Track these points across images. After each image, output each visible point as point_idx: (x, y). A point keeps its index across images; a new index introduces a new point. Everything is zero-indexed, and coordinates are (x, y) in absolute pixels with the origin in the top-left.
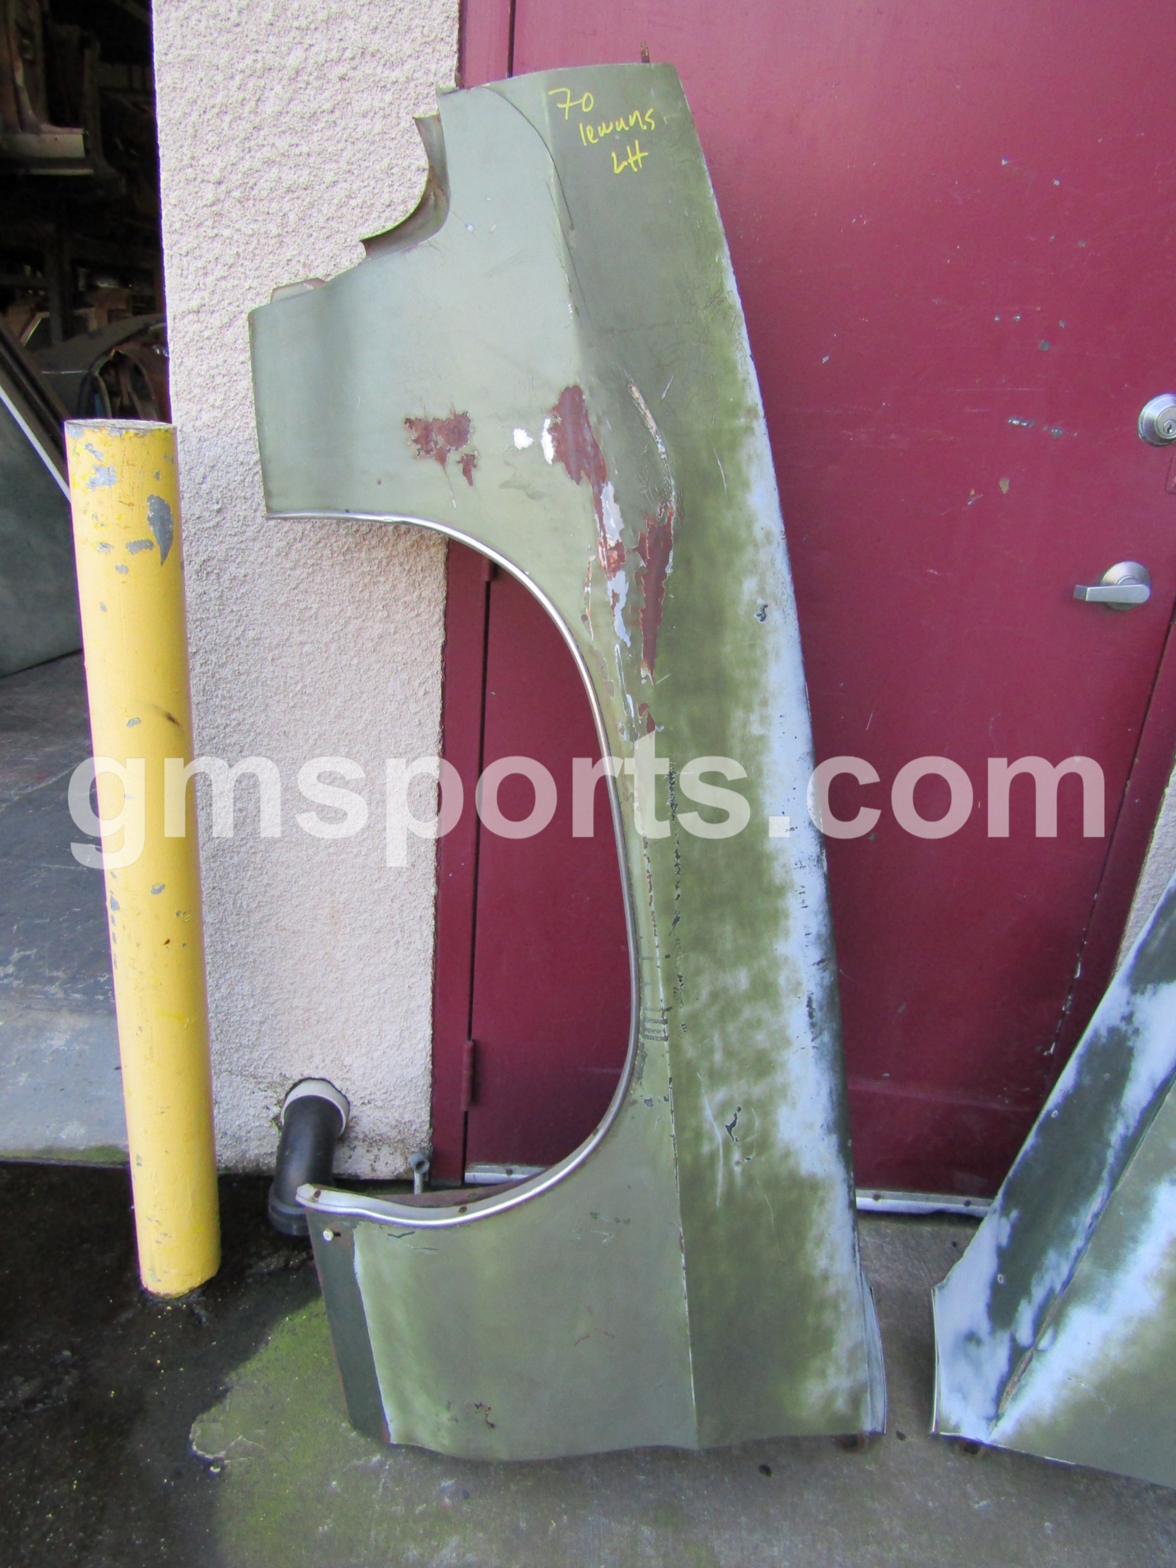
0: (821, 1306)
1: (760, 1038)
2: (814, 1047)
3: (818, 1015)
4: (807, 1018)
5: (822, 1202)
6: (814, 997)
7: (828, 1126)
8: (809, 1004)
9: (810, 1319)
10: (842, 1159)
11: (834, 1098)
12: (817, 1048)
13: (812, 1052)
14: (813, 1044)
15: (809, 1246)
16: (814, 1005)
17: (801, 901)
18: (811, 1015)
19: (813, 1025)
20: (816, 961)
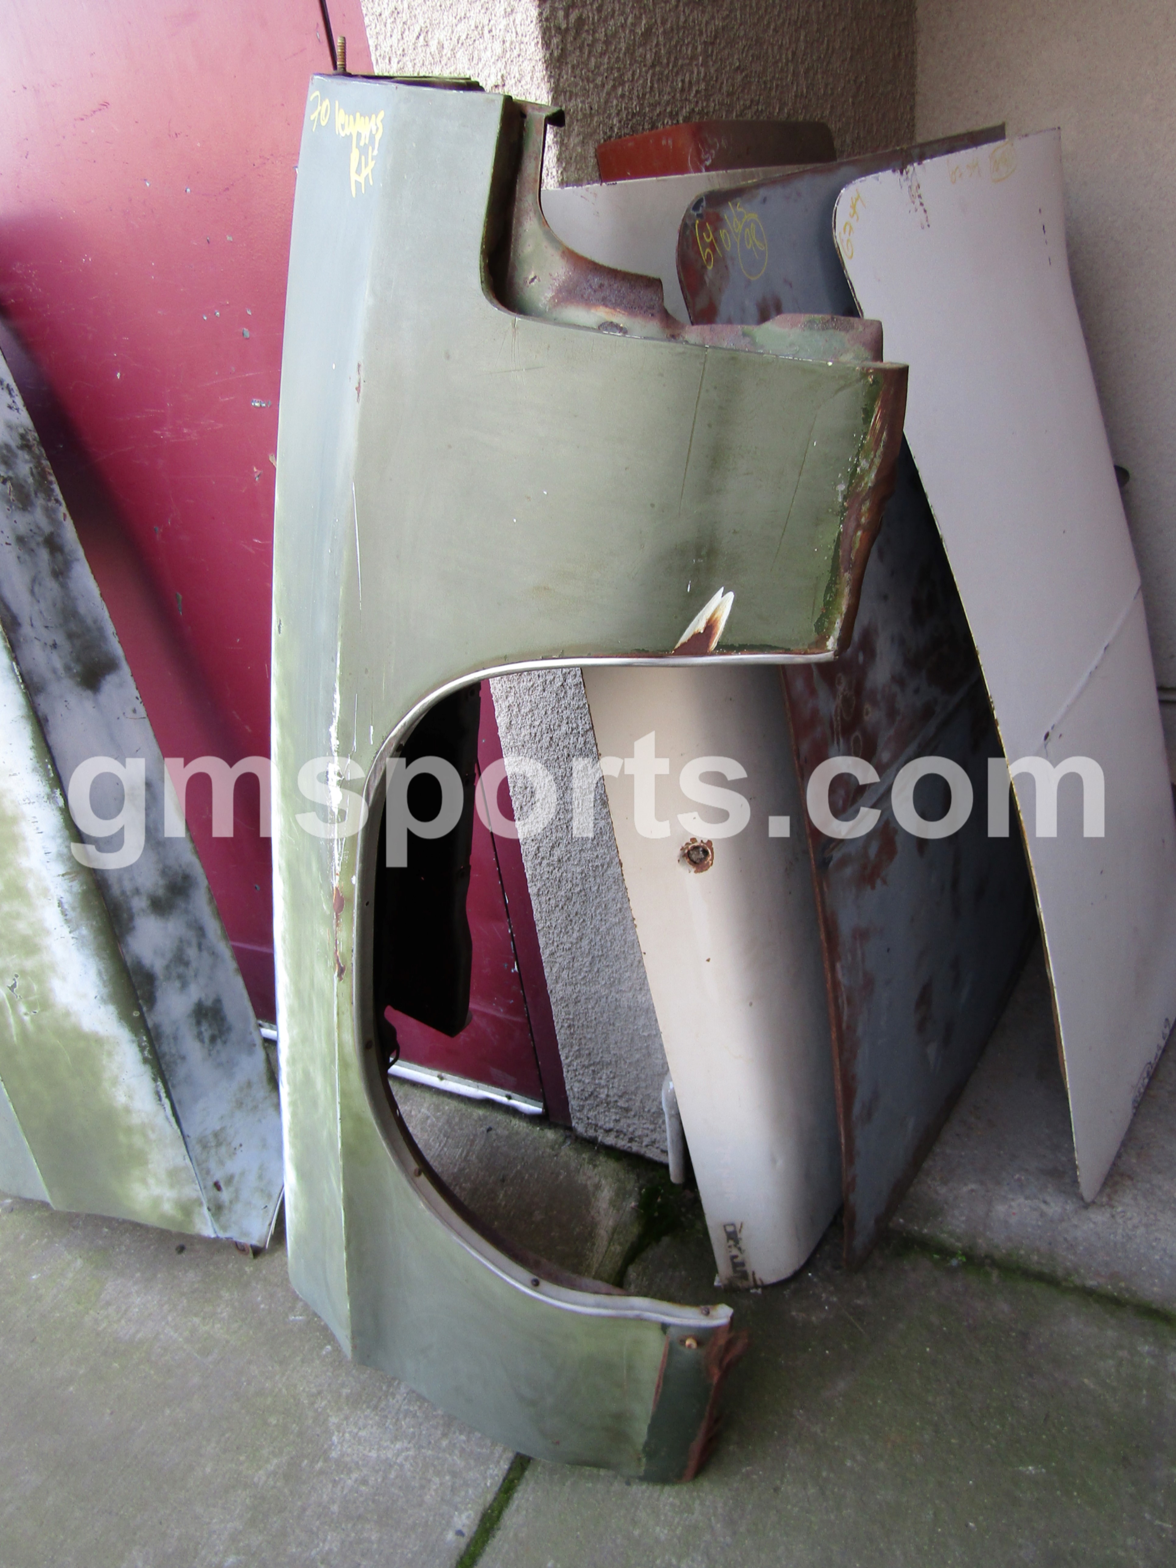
0: (129, 1130)
1: (22, 927)
2: (73, 938)
3: (71, 914)
4: (60, 915)
5: (110, 1054)
6: (64, 900)
7: (102, 998)
8: (60, 904)
9: (122, 1138)
10: (125, 1024)
11: (105, 978)
12: (77, 938)
13: (72, 941)
14: (72, 935)
15: (106, 1085)
16: (66, 906)
17: (35, 828)
18: (64, 913)
19: (67, 921)
20: (61, 873)
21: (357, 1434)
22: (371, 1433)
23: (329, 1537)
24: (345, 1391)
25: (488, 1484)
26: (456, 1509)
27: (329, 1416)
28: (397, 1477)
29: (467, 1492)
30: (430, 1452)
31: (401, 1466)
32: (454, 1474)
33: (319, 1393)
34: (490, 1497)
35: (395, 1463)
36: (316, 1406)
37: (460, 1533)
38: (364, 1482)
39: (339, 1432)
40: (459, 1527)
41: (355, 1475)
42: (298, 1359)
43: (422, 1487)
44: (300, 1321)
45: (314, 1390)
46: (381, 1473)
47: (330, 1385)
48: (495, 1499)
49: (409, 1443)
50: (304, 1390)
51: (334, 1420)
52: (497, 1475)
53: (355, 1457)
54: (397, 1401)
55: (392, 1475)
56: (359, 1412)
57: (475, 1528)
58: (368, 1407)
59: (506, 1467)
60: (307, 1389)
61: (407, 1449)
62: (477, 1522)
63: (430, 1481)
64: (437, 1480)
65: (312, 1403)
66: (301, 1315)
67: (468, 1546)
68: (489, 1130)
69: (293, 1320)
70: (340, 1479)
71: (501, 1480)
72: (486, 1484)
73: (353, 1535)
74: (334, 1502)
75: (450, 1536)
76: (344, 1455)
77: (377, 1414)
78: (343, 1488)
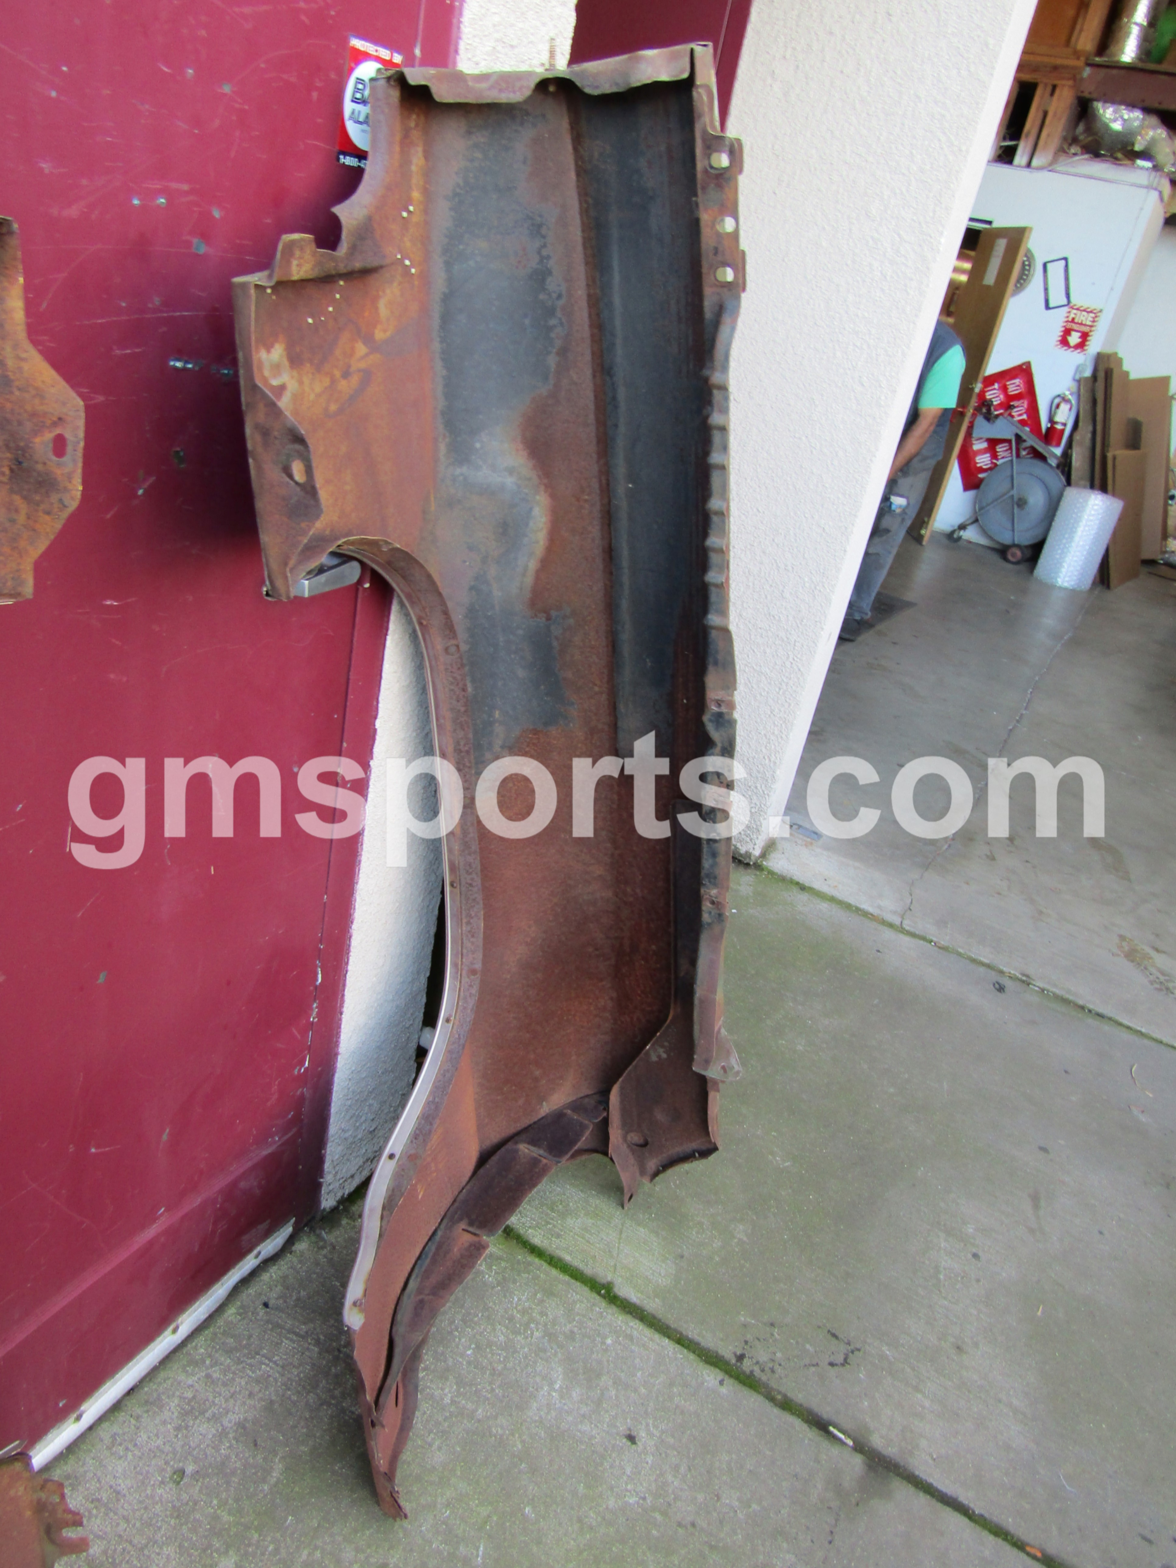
21: (629, 1476)
22: (629, 1461)
23: (728, 1501)
24: (581, 1488)
25: (681, 1356)
26: (703, 1383)
27: (607, 1508)
28: (673, 1436)
29: (688, 1374)
30: (651, 1404)
31: (663, 1432)
32: (672, 1384)
33: (580, 1520)
34: (692, 1356)
35: (660, 1437)
36: (594, 1524)
37: (721, 1383)
38: (676, 1468)
39: (625, 1496)
40: (717, 1383)
41: (670, 1478)
42: (535, 1549)
43: (682, 1412)
44: (485, 1548)
45: (576, 1526)
46: (668, 1451)
47: (572, 1508)
48: (694, 1352)
49: (642, 1424)
50: (574, 1540)
51: (611, 1503)
52: (674, 1349)
53: (652, 1478)
54: (598, 1434)
55: (671, 1440)
56: (606, 1475)
57: (718, 1370)
58: (602, 1464)
59: (667, 1341)
60: (574, 1536)
61: (647, 1425)
62: (712, 1368)
63: (677, 1406)
64: (676, 1400)
65: (591, 1528)
66: (477, 1549)
67: (731, 1376)
68: (266, 1305)
69: (483, 1558)
70: (673, 1492)
71: (679, 1346)
72: (681, 1359)
73: (725, 1478)
74: (696, 1498)
75: (723, 1390)
76: (650, 1490)
77: (610, 1456)
78: (681, 1490)
